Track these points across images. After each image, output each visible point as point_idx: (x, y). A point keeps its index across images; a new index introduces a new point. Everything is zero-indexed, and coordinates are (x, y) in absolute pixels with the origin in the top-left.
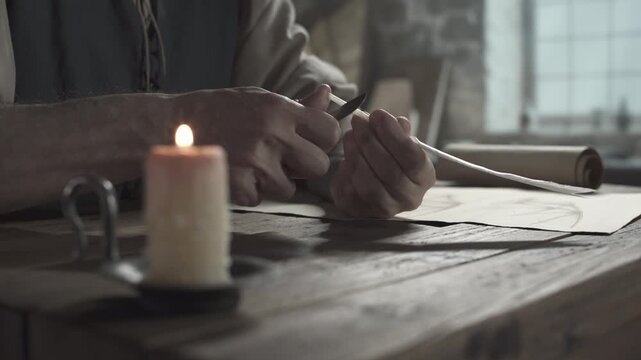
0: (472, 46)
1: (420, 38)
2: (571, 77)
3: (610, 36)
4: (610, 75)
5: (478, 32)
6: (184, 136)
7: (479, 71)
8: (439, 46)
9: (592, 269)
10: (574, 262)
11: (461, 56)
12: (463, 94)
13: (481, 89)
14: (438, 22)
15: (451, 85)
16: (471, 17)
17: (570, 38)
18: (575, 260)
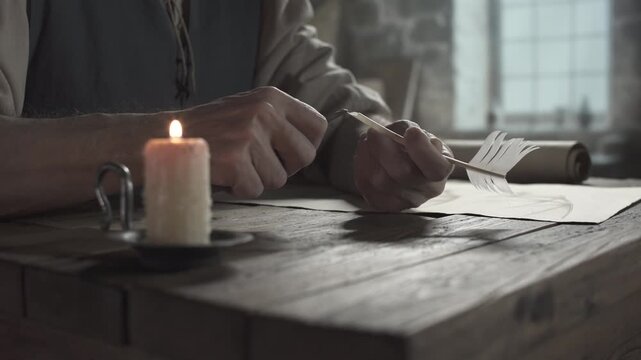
0: (442, 47)
1: (392, 39)
2: (535, 77)
3: (573, 37)
4: (572, 74)
5: (446, 34)
6: (176, 129)
7: (448, 71)
8: (410, 47)
9: (603, 247)
10: (584, 242)
11: (431, 57)
12: (432, 93)
13: (449, 89)
14: (409, 24)
15: (421, 84)
16: (440, 19)
17: (534, 40)
18: (583, 240)
